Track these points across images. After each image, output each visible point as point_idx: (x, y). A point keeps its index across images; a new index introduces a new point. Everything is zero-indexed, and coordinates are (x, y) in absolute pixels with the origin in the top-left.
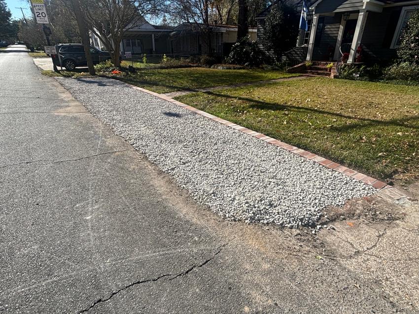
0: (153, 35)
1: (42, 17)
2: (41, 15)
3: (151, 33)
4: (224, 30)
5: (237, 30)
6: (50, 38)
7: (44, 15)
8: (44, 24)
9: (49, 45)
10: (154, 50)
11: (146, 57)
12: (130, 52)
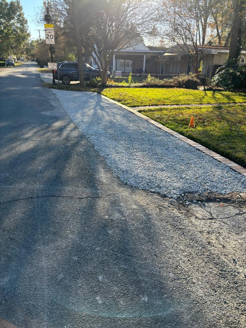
0: (145, 56)
1: (50, 39)
2: (49, 37)
3: (142, 54)
4: (214, 52)
5: (228, 51)
6: (54, 56)
7: (52, 37)
8: (51, 45)
9: (52, 62)
10: (144, 70)
11: (132, 76)
12: (120, 72)
